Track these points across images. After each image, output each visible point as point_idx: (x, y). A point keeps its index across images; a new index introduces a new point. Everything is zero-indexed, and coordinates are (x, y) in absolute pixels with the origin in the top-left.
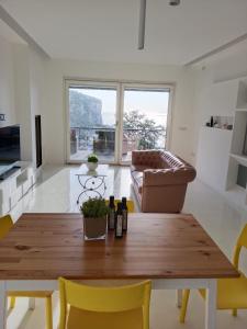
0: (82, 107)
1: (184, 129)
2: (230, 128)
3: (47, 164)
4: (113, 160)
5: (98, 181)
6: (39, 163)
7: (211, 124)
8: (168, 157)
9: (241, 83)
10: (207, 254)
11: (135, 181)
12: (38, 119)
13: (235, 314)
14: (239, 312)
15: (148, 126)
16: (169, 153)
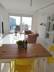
0: (11, 21)
1: (35, 26)
2: (45, 25)
3: (5, 33)
4: (20, 32)
5: (17, 37)
6: (3, 33)
7: (41, 25)
8: (32, 32)
9: (48, 16)
10: (45, 52)
11: (26, 37)
12: (2, 23)
13: (49, 64)
14: (50, 64)
15: (27, 25)
16: (32, 31)
